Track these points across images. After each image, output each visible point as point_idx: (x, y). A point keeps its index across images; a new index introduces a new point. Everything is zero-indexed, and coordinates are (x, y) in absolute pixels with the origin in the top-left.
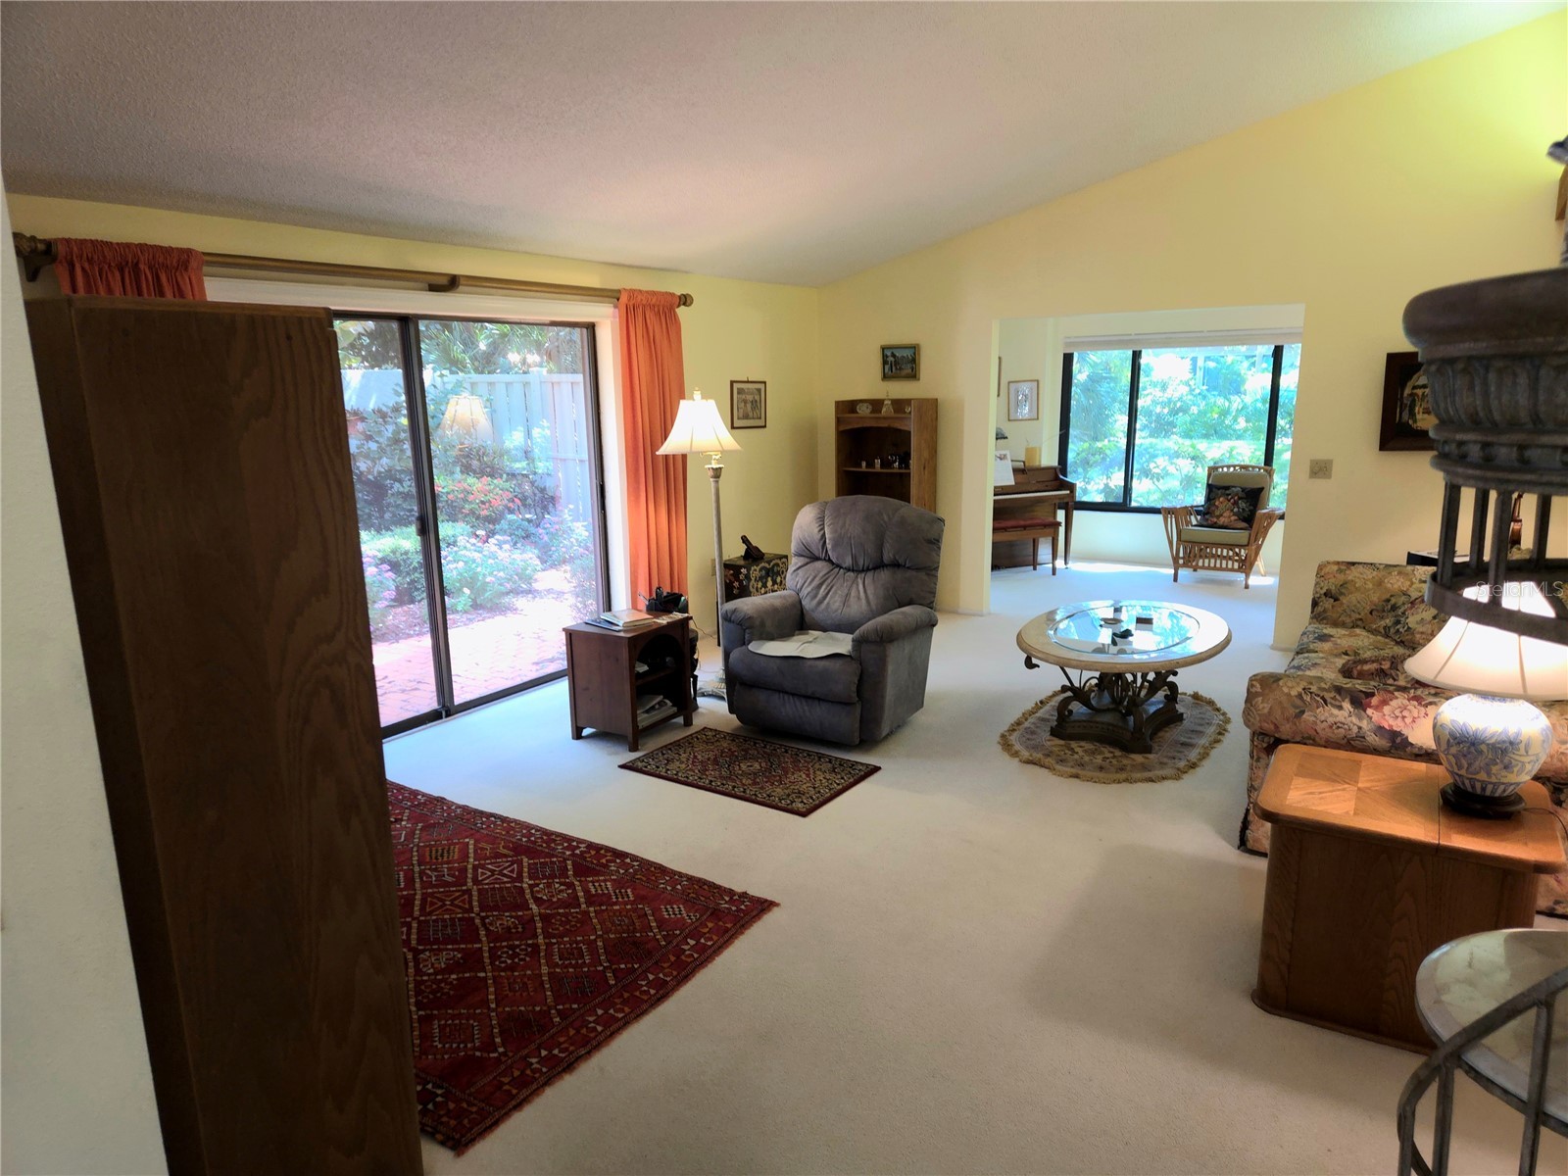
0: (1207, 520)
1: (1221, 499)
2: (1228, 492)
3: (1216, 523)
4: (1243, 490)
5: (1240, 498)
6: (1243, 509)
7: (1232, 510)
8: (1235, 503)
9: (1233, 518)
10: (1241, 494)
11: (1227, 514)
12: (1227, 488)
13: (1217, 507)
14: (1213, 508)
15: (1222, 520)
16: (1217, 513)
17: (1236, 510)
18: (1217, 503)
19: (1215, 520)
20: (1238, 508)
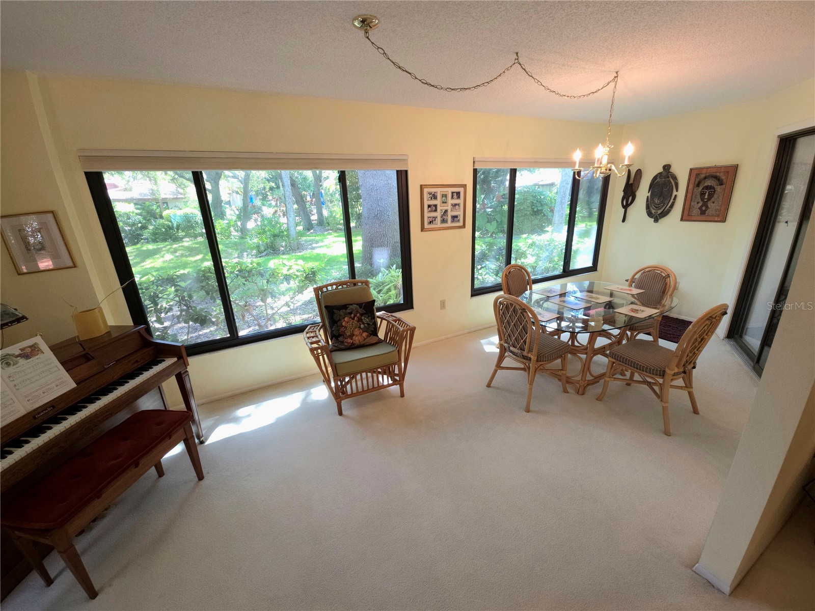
0: (343, 342)
1: (346, 319)
2: (348, 311)
3: (353, 344)
4: (360, 305)
5: (362, 315)
6: (368, 324)
7: (360, 327)
8: (360, 320)
9: (365, 334)
10: (361, 311)
11: (357, 332)
12: (345, 307)
13: (346, 327)
14: (342, 329)
15: (357, 339)
16: (348, 334)
17: (362, 326)
18: (344, 324)
19: (350, 341)
20: (364, 323)
